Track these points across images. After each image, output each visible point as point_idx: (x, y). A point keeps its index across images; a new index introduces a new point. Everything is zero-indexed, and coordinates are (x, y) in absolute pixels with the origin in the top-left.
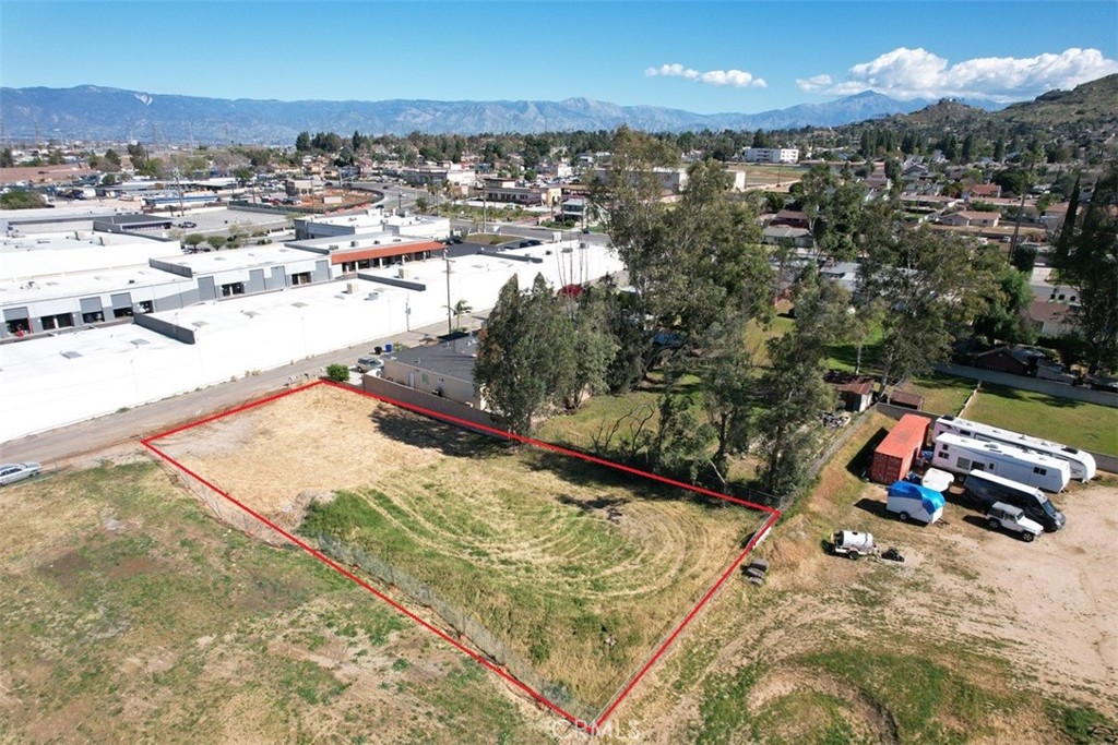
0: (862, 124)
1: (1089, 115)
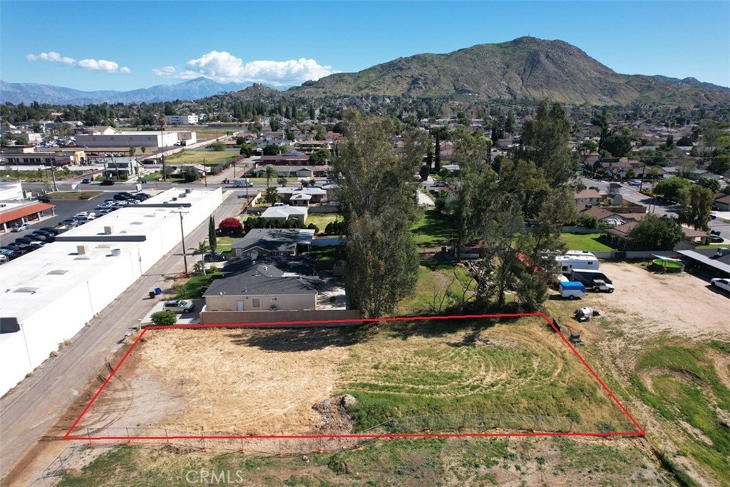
0: (211, 98)
1: (329, 94)
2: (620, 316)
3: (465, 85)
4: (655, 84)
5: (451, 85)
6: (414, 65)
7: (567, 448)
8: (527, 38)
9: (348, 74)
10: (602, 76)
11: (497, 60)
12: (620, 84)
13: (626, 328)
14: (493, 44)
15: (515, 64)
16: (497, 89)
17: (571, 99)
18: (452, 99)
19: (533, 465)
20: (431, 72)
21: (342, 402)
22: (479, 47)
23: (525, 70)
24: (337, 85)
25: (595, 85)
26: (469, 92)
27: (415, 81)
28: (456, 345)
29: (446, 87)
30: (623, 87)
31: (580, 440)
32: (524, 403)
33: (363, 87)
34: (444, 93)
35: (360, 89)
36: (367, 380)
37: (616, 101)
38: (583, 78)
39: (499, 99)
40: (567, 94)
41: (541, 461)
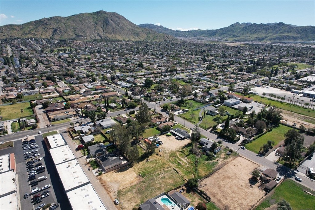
1: (7, 36)
2: (165, 149)
3: (80, 33)
4: (151, 32)
5: (73, 32)
6: (53, 22)
7: (165, 171)
8: (102, 11)
9: (16, 25)
10: (133, 28)
11: (91, 21)
12: (140, 32)
13: (166, 151)
14: (88, 13)
15: (99, 23)
16: (94, 34)
17: (124, 38)
18: (75, 40)
19: (162, 174)
20: (62, 26)
21: (140, 175)
22: (82, 14)
23: (103, 26)
24: (11, 31)
25: (131, 32)
26: (82, 36)
27: (55, 31)
28: (146, 162)
29: (71, 34)
30: (141, 33)
31: (165, 170)
32: (159, 168)
33: (27, 33)
34: (71, 37)
35: (26, 34)
36: (139, 171)
37: (139, 38)
38: (127, 29)
39: (96, 39)
40: (122, 36)
41: (163, 174)
